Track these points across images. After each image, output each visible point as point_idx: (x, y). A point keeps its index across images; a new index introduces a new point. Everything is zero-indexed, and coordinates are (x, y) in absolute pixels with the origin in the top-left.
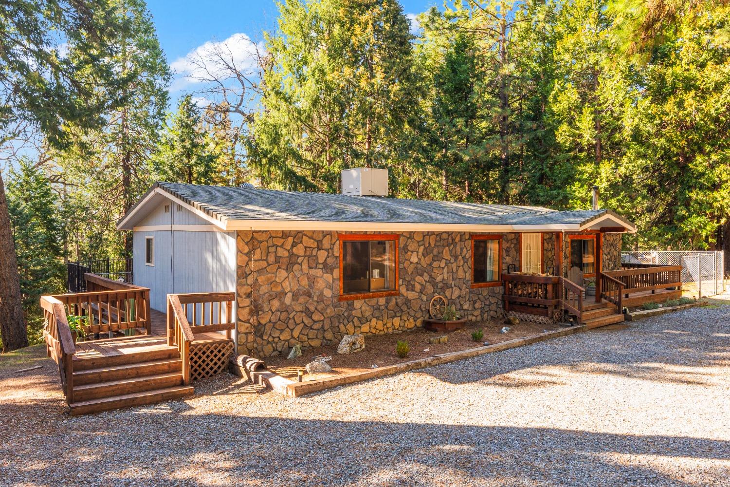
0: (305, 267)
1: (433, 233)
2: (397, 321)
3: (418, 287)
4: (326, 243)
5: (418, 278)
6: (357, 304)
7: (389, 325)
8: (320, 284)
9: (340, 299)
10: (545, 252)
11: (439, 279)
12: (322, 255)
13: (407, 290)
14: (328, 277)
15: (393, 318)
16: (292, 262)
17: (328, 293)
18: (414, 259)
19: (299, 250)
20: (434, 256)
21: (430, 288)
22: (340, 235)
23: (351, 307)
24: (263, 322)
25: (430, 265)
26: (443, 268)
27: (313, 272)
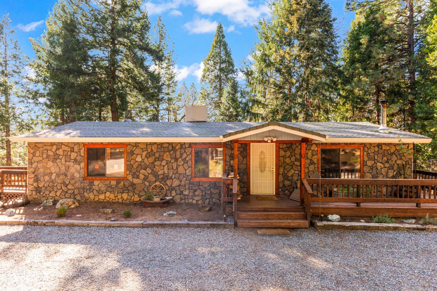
0: (63, 160)
1: (155, 143)
2: (125, 196)
3: (142, 177)
4: (76, 149)
5: (142, 171)
6: (96, 183)
7: (119, 197)
8: (72, 170)
9: (84, 179)
10: (282, 159)
11: (160, 172)
12: (73, 155)
13: (133, 178)
14: (77, 167)
15: (122, 193)
16: (56, 157)
17: (77, 175)
18: (139, 159)
19: (60, 152)
20: (156, 158)
21: (152, 178)
22: (84, 144)
23: (91, 184)
24: (40, 186)
25: (153, 163)
26: (164, 166)
27: (67, 163)
